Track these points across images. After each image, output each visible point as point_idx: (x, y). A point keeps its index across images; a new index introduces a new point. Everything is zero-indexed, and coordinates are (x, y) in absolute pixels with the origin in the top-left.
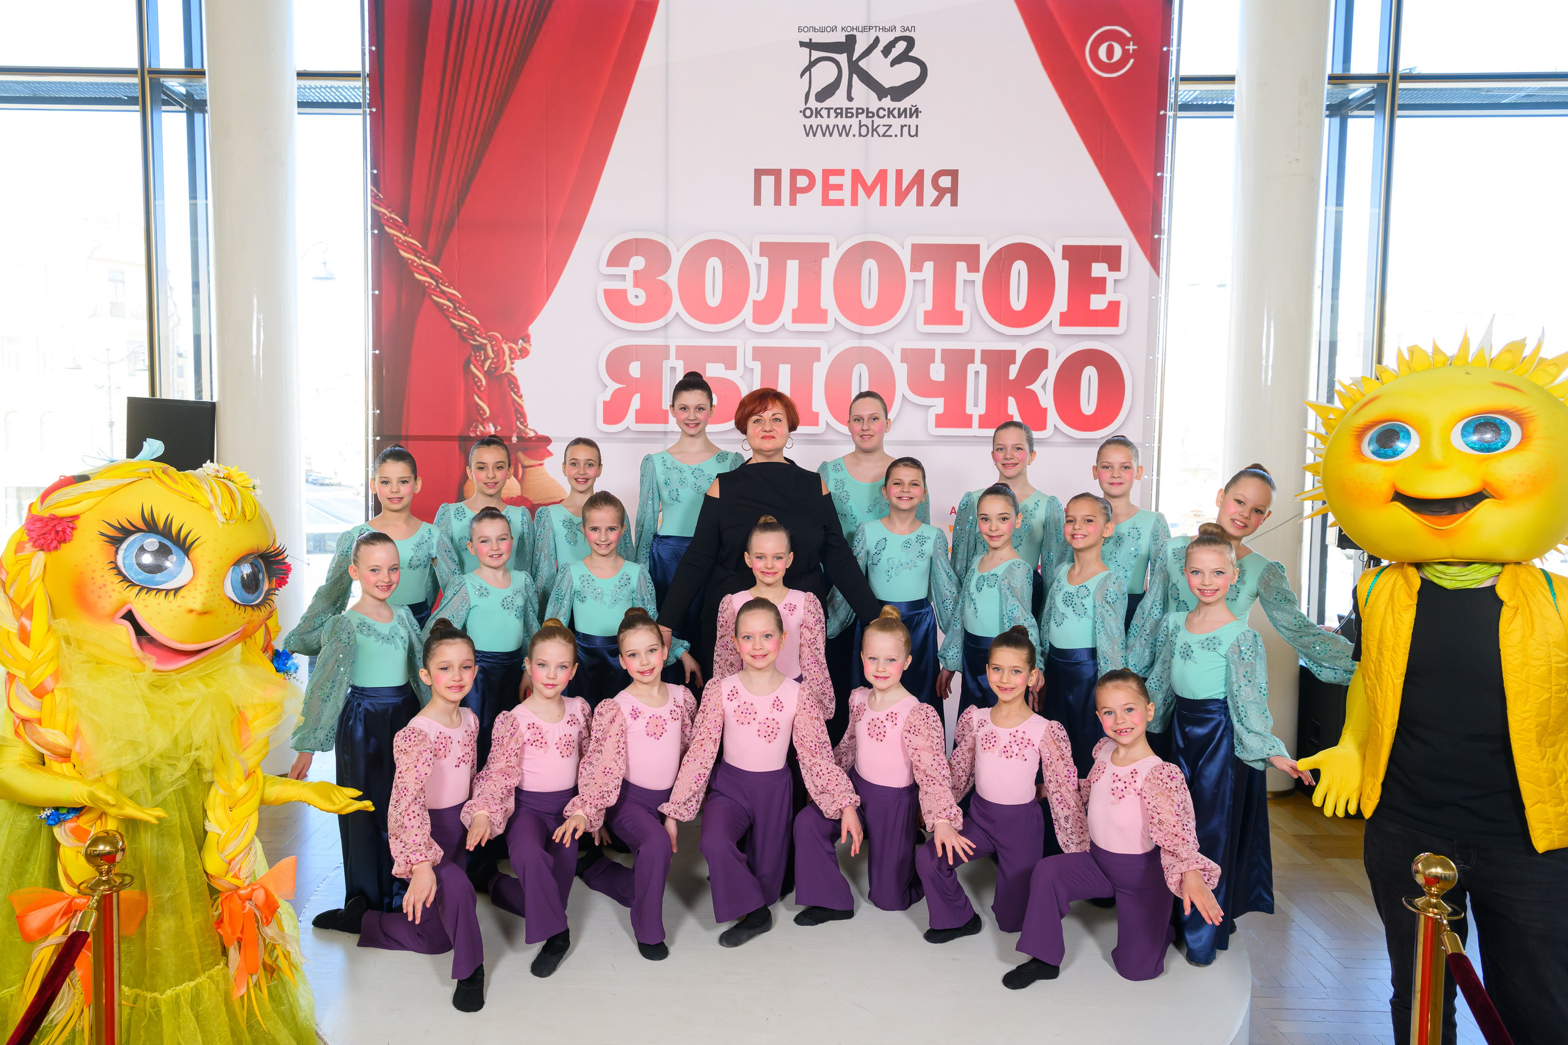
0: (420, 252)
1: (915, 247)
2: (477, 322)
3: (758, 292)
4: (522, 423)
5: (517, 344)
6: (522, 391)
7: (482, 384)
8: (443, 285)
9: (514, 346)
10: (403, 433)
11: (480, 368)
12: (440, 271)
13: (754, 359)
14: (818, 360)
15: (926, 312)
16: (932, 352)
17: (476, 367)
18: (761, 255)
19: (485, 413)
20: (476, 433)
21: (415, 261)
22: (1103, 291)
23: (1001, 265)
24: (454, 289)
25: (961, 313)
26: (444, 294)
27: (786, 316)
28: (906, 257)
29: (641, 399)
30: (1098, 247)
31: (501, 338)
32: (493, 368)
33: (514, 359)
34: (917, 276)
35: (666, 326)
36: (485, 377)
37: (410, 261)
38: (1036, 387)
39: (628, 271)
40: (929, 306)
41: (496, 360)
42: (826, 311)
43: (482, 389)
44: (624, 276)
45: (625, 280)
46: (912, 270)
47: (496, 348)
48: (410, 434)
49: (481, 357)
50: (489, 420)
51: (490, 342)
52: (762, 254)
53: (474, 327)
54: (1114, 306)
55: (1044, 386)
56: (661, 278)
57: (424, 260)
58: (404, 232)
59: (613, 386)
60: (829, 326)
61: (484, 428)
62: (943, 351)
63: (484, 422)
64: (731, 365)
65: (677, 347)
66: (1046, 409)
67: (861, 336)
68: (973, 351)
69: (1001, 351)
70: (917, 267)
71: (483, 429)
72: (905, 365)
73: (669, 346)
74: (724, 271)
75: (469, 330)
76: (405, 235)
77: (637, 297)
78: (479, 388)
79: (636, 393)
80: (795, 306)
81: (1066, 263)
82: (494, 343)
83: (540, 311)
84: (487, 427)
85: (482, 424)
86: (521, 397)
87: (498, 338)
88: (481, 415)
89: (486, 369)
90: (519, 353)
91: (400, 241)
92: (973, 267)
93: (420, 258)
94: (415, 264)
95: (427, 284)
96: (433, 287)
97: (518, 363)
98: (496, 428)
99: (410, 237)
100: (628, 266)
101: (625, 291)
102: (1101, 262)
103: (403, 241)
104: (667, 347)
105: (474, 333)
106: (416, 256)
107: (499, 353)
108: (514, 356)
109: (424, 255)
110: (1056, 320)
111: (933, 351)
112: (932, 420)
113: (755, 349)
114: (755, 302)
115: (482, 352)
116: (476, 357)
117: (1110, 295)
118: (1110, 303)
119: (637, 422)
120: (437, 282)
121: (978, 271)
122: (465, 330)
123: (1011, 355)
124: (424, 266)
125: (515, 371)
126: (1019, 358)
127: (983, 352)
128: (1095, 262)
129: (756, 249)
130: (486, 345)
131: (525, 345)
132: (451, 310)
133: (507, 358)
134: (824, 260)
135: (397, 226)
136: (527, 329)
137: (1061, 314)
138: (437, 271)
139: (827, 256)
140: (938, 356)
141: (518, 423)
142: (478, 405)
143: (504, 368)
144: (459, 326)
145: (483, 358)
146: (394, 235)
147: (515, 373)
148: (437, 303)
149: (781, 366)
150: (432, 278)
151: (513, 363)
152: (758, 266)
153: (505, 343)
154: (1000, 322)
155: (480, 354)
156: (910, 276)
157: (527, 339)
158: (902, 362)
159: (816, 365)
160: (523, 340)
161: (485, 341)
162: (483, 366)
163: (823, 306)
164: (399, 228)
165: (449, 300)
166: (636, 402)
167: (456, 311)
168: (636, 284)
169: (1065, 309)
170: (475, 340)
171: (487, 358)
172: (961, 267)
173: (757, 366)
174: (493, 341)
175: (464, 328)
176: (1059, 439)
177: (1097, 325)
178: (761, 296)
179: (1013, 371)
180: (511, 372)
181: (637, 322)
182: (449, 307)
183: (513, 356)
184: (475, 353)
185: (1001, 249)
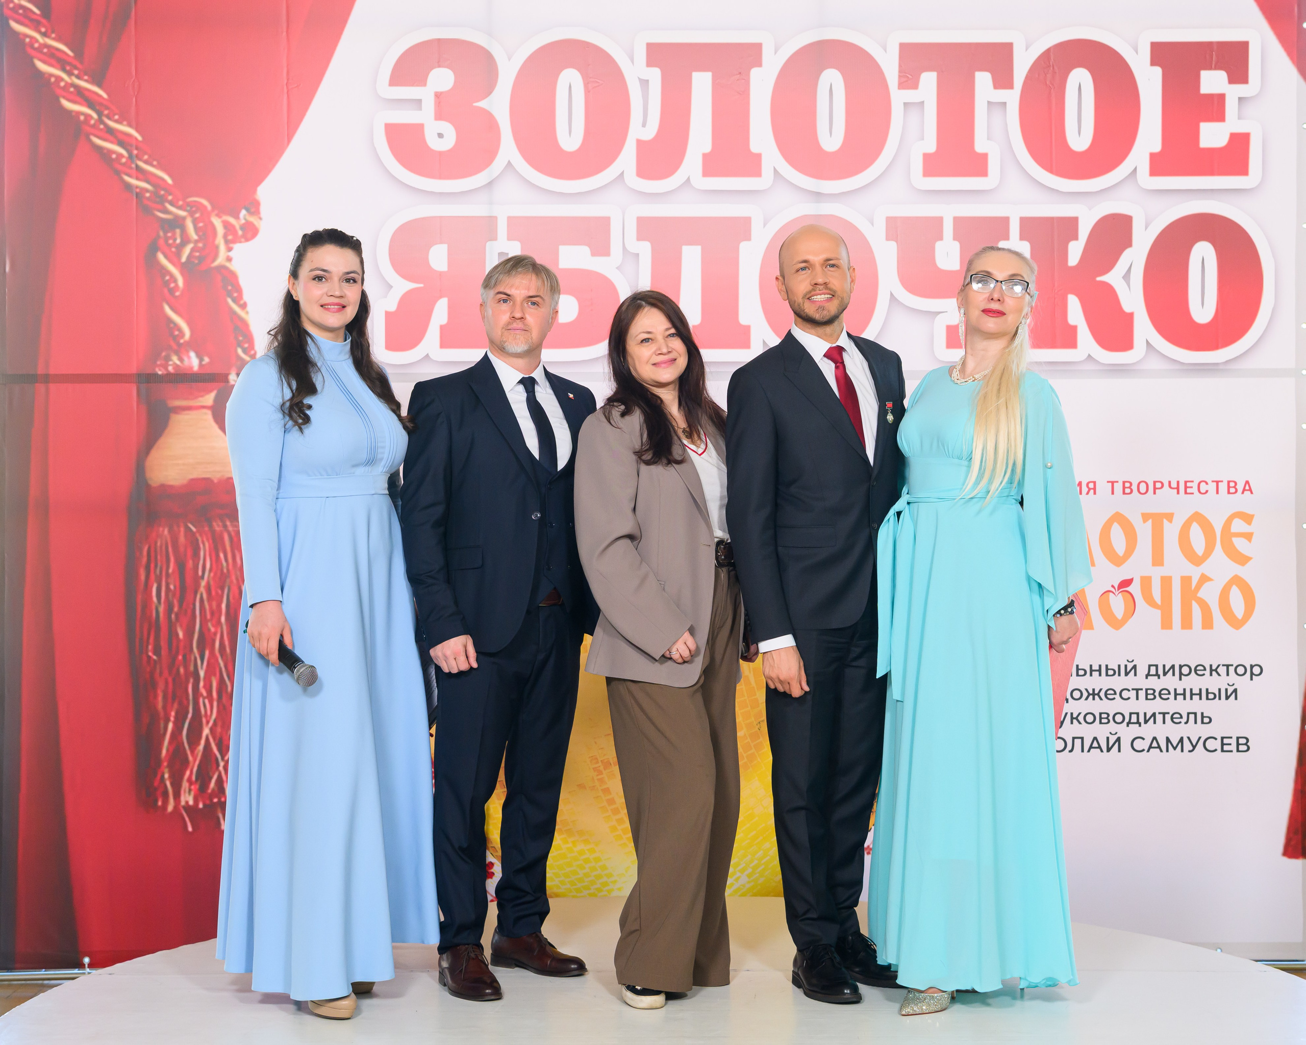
0: (69, 64)
1: (907, 50)
2: (170, 181)
3: (644, 125)
4: (245, 351)
5: (237, 217)
6: (246, 297)
7: (177, 286)
8: (110, 119)
9: (232, 220)
10: (40, 370)
11: (174, 258)
12: (105, 96)
13: (640, 238)
14: (748, 238)
15: (926, 157)
16: (936, 223)
17: (166, 257)
18: (650, 64)
19: (182, 334)
20: (166, 369)
21: (62, 79)
22: (1220, 116)
23: (1049, 76)
24: (130, 125)
25: (985, 157)
26: (111, 134)
27: (692, 163)
28: (890, 67)
29: (449, 307)
30: (1210, 44)
31: (209, 207)
32: (199, 258)
33: (234, 241)
34: (910, 95)
35: (490, 184)
36: (182, 274)
37: (53, 80)
38: (1113, 278)
39: (426, 94)
40: (931, 146)
41: (200, 245)
42: (758, 156)
43: (177, 294)
44: (420, 101)
45: (420, 109)
46: (902, 85)
47: (201, 225)
48: (52, 371)
49: (175, 240)
50: (191, 345)
51: (192, 214)
52: (651, 62)
53: (163, 189)
54: (1240, 142)
55: (1127, 277)
56: (482, 104)
57: (78, 77)
58: (43, 30)
59: (403, 286)
60: (765, 180)
61: (181, 360)
62: (957, 220)
63: (181, 349)
64: (601, 249)
65: (510, 219)
66: (1131, 316)
67: (818, 196)
68: (1006, 220)
69: (1051, 220)
70: (909, 80)
71: (178, 362)
72: (893, 245)
73: (496, 218)
74: (587, 91)
75: (155, 194)
76: (45, 35)
77: (440, 136)
78: (172, 291)
79: (441, 297)
80: (708, 148)
81: (1158, 71)
82: (197, 215)
83: (277, 161)
84: (186, 359)
85: (177, 353)
86: (244, 306)
87: (205, 207)
88: (176, 339)
89: (184, 259)
90: (240, 233)
91: (36, 45)
92: (1003, 80)
93: (70, 74)
94: (62, 84)
95: (82, 118)
96: (92, 122)
97: (239, 250)
98: (201, 360)
99: (54, 39)
100: (425, 85)
101: (421, 126)
102: (1216, 69)
103: (41, 45)
104: (492, 221)
105: (163, 199)
106: (63, 69)
107: (207, 232)
108: (233, 237)
109: (76, 68)
110: (1144, 166)
111: (940, 220)
112: (941, 337)
113: (640, 220)
114: (639, 142)
115: (178, 231)
116: (167, 239)
117: (1233, 123)
118: (1233, 136)
119: (443, 345)
120: (100, 114)
121: (1010, 86)
122: (148, 195)
123: (1069, 226)
124: (77, 87)
125: (234, 262)
126: (1084, 231)
127: (1024, 221)
128: (1205, 69)
129: (641, 55)
130: (184, 219)
131: (252, 219)
132: (124, 160)
133: (220, 241)
134: (755, 74)
135: (32, 20)
136: (255, 191)
137: (1152, 156)
138: (100, 96)
139: (759, 64)
140: (948, 229)
141: (240, 351)
142: (169, 320)
143: (216, 255)
144: (137, 187)
145: (178, 241)
146: (26, 36)
147: (234, 266)
148: (100, 148)
149: (685, 249)
150: (91, 105)
151: (230, 249)
152: (644, 83)
153: (219, 216)
154: (1051, 171)
155: (174, 234)
156: (898, 97)
157: (254, 208)
158: (888, 239)
159: (743, 246)
160: (247, 210)
161: (182, 213)
162: (178, 254)
163: (754, 148)
164: (34, 24)
165: (121, 144)
166: (440, 313)
167: (132, 162)
168: (439, 116)
169: (1157, 147)
170: (166, 211)
171: (186, 240)
172: (983, 80)
173: (645, 249)
174: (195, 212)
175: (147, 190)
176: (1154, 364)
177: (1211, 173)
178: (649, 132)
179: (1075, 252)
180: (228, 264)
181: (441, 177)
182: (120, 156)
183: (230, 237)
184: (165, 233)
185: (1048, 50)
